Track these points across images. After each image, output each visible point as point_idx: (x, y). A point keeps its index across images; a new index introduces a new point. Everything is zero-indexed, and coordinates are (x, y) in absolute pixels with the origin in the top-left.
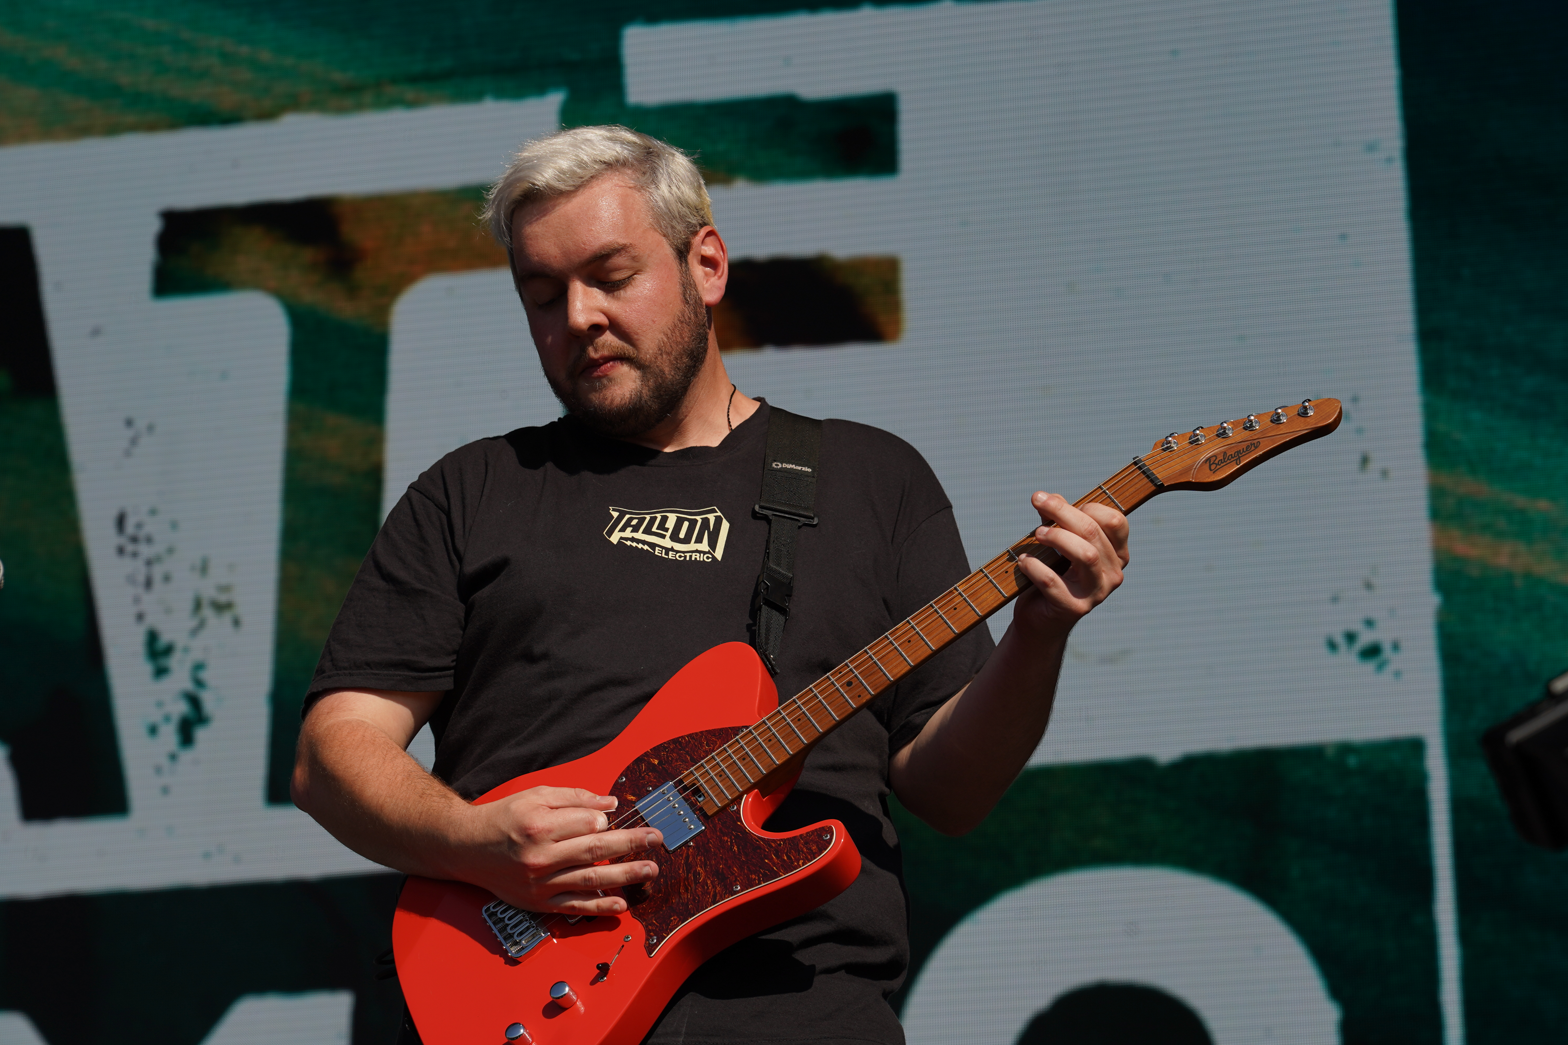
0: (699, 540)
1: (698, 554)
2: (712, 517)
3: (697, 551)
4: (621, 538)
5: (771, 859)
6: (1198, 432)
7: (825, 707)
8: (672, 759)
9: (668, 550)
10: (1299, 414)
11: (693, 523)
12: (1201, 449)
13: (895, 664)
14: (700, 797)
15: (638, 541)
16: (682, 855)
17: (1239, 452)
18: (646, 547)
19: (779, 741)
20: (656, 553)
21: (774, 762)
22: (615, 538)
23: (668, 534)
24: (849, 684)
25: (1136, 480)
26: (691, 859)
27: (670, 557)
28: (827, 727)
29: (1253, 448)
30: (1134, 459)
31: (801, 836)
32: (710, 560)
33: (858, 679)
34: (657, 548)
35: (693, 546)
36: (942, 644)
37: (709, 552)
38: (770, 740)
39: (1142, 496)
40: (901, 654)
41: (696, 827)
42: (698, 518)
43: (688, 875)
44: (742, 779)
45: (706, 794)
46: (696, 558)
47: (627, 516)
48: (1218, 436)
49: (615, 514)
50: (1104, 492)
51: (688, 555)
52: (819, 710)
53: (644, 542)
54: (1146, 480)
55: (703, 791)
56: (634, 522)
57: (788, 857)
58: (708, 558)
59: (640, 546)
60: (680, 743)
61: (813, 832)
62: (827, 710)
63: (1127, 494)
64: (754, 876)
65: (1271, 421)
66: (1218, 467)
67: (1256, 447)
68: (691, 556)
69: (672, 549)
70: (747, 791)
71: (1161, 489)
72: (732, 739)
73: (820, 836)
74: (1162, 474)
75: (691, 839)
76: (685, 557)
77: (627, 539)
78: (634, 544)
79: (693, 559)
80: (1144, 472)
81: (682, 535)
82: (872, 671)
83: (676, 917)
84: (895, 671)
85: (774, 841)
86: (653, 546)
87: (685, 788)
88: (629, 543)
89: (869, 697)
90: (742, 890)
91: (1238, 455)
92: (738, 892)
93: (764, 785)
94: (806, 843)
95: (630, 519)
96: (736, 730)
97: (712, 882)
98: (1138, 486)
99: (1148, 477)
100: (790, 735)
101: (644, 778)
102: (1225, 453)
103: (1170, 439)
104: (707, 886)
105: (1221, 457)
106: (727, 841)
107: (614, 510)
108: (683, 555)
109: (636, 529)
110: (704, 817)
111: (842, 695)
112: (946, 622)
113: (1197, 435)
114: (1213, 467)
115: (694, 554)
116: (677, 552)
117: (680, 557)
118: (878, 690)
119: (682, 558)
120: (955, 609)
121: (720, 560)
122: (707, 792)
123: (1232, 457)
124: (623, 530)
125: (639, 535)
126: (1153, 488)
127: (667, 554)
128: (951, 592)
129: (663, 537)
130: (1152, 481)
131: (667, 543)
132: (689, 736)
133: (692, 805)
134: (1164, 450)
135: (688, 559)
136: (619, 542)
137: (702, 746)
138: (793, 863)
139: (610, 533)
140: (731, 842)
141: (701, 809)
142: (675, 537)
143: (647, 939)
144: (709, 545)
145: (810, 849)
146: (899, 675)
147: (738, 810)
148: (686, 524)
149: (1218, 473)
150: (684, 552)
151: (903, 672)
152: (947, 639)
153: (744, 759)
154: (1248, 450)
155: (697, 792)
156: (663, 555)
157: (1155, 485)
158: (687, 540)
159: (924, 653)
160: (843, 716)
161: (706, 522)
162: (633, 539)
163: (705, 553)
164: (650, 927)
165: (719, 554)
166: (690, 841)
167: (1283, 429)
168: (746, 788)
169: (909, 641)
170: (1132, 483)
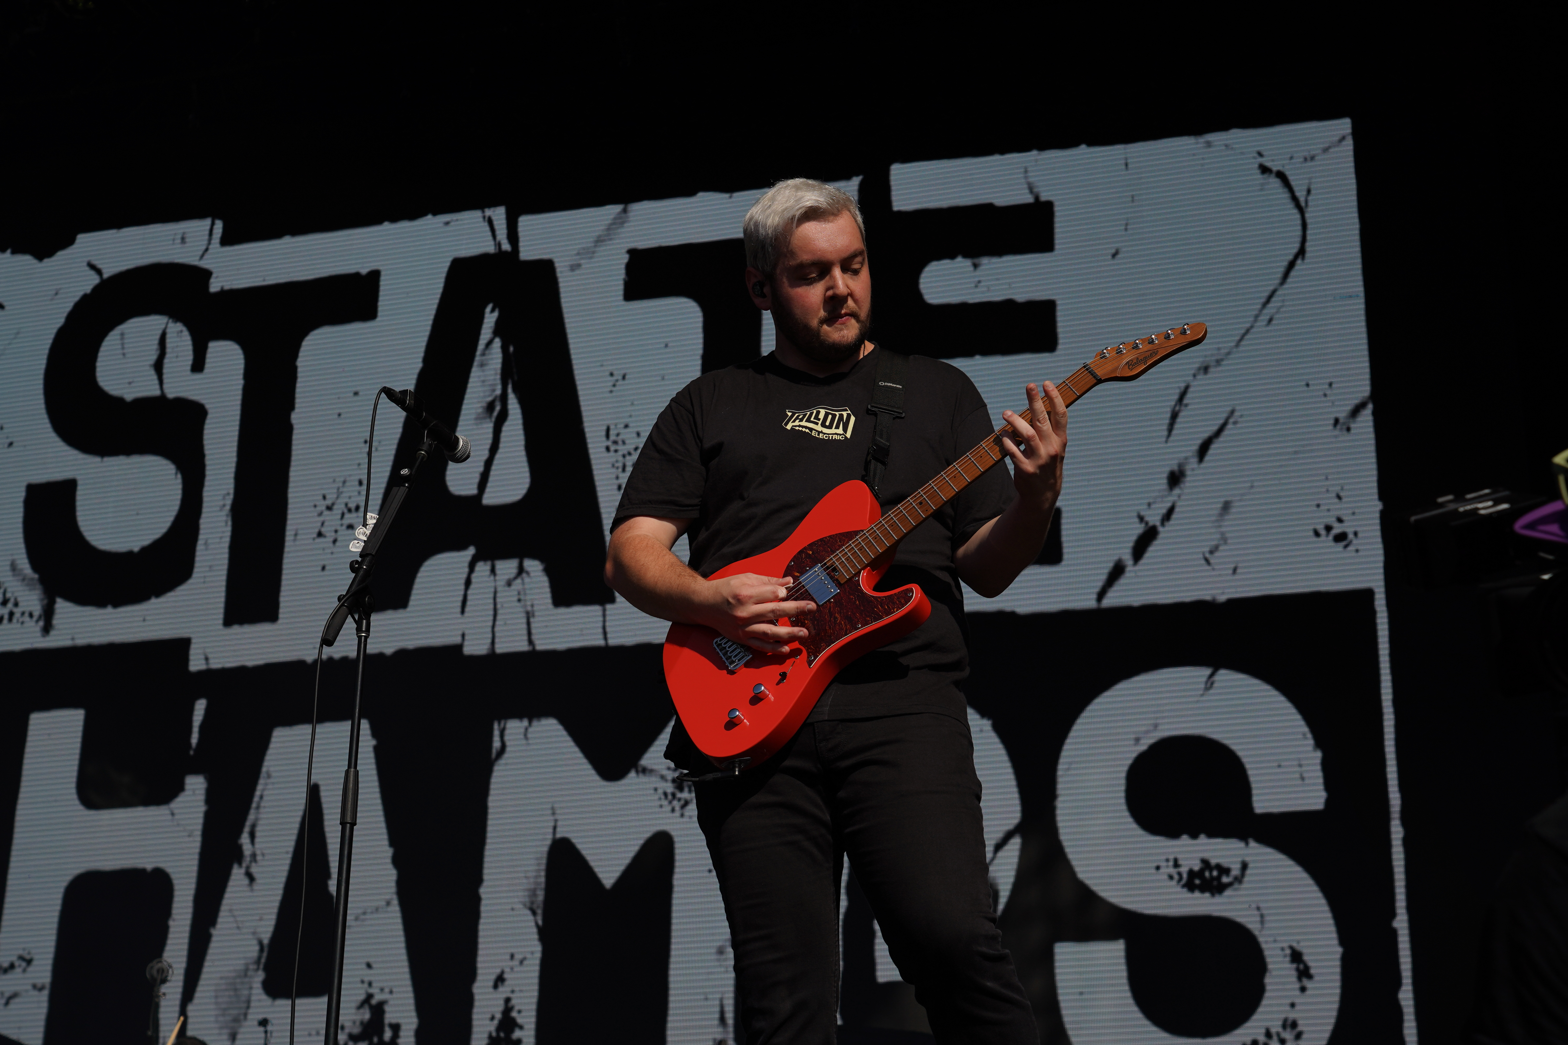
0: (837, 427)
1: (836, 436)
2: (845, 414)
3: (836, 434)
4: (793, 426)
5: (878, 608)
6: (1121, 346)
7: (907, 518)
8: (820, 550)
9: (819, 432)
10: (1181, 333)
11: (834, 416)
12: (1123, 356)
13: (947, 491)
14: (836, 572)
15: (803, 427)
16: (827, 607)
17: (1146, 357)
18: (807, 431)
19: (881, 538)
20: (813, 434)
21: (879, 551)
22: (789, 427)
23: (820, 422)
24: (921, 503)
25: (1086, 377)
26: (832, 610)
27: (820, 437)
28: (908, 529)
29: (1154, 355)
30: (1084, 364)
31: (895, 594)
32: (844, 438)
33: (926, 500)
34: (813, 431)
35: (833, 431)
36: (974, 478)
37: (843, 434)
38: (876, 538)
39: (1089, 386)
40: (950, 485)
41: (834, 591)
42: (837, 413)
43: (830, 619)
44: (860, 562)
45: (840, 571)
46: (835, 438)
47: (797, 415)
48: (1133, 348)
49: (790, 414)
50: (1067, 384)
51: (831, 436)
52: (903, 519)
53: (806, 427)
54: (1091, 377)
55: (838, 569)
56: (801, 417)
57: (888, 607)
58: (842, 437)
59: (804, 430)
60: (824, 541)
61: (902, 591)
62: (908, 519)
63: (1080, 385)
64: (868, 619)
65: (1165, 338)
66: (1134, 367)
67: (1156, 354)
68: (832, 437)
69: (822, 432)
70: (863, 569)
71: (1100, 381)
72: (854, 538)
73: (906, 594)
74: (1100, 373)
75: (832, 598)
76: (829, 437)
77: (796, 426)
78: (801, 429)
79: (834, 438)
80: (1090, 372)
81: (827, 424)
82: (933, 495)
83: (824, 644)
84: (947, 495)
85: (879, 597)
86: (811, 429)
87: (828, 568)
88: (797, 428)
89: (932, 511)
90: (862, 627)
91: (1145, 360)
92: (860, 628)
93: (873, 565)
94: (898, 598)
95: (799, 416)
96: (856, 533)
97: (844, 623)
98: (1086, 380)
99: (1092, 374)
100: (887, 534)
101: (804, 562)
102: (1138, 358)
103: (1105, 351)
104: (842, 625)
105: (1135, 361)
106: (853, 598)
107: (789, 412)
108: (828, 436)
109: (801, 420)
110: (839, 584)
111: (917, 510)
112: (975, 465)
113: (1121, 348)
114: (1131, 367)
115: (834, 436)
116: (825, 434)
117: (826, 437)
118: (938, 507)
119: (827, 438)
120: (981, 457)
121: (849, 438)
122: (840, 570)
123: (1142, 361)
124: (794, 421)
125: (804, 423)
126: (1095, 381)
127: (819, 435)
128: (979, 447)
129: (817, 424)
130: (1094, 377)
131: (819, 428)
132: (830, 536)
133: (832, 578)
134: (1101, 358)
135: (830, 438)
136: (792, 428)
137: (837, 543)
138: (891, 610)
139: (786, 424)
140: (855, 598)
141: (837, 580)
142: (823, 425)
143: (808, 657)
144: (843, 430)
145: (900, 602)
146: (949, 497)
147: (859, 580)
148: (830, 416)
149: (1133, 370)
150: (828, 434)
151: (952, 495)
152: (977, 475)
153: (861, 550)
154: (1151, 356)
155: (835, 569)
156: (817, 436)
157: (1097, 379)
158: (830, 427)
159: (963, 484)
160: (918, 523)
161: (841, 416)
162: (800, 426)
163: (840, 435)
164: (810, 650)
165: (848, 435)
166: (831, 599)
167: (1172, 343)
168: (862, 567)
169: (955, 477)
170: (1083, 379)
